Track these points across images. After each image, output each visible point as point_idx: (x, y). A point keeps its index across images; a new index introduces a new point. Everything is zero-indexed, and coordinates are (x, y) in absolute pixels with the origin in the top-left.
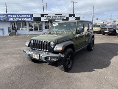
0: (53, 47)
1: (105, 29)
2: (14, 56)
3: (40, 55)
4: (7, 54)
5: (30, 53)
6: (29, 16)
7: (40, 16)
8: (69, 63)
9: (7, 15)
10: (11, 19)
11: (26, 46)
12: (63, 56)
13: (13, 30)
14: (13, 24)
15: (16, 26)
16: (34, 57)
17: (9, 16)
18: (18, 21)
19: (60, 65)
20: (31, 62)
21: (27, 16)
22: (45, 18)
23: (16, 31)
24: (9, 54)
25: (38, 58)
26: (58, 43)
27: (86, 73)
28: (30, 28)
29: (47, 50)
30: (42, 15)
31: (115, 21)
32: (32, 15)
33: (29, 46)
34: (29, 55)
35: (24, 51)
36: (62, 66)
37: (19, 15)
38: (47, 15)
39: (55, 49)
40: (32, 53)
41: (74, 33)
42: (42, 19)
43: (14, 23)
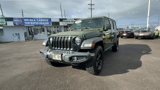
0: (78, 44)
1: (123, 32)
2: (29, 60)
3: (62, 55)
4: (20, 59)
5: (48, 53)
6: (47, 20)
7: (59, 21)
8: (99, 64)
9: (23, 19)
10: (27, 24)
11: (43, 46)
12: (93, 55)
13: (30, 35)
14: (30, 29)
15: (33, 31)
16: (54, 58)
17: (25, 20)
18: (35, 25)
19: (89, 67)
20: (50, 66)
21: (45, 20)
22: (64, 23)
23: (33, 36)
24: (22, 58)
25: (60, 59)
26: (86, 39)
27: (120, 75)
28: (49, 33)
29: (72, 49)
30: (61, 20)
31: (128, 27)
32: (50, 20)
33: (47, 45)
34: (47, 56)
35: (41, 52)
36: (92, 68)
37: (36, 19)
38: (66, 19)
39: (82, 46)
40: (51, 53)
41: (102, 29)
42: (61, 24)
43: (31, 27)
